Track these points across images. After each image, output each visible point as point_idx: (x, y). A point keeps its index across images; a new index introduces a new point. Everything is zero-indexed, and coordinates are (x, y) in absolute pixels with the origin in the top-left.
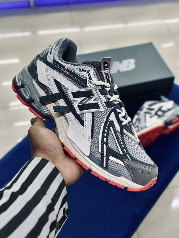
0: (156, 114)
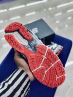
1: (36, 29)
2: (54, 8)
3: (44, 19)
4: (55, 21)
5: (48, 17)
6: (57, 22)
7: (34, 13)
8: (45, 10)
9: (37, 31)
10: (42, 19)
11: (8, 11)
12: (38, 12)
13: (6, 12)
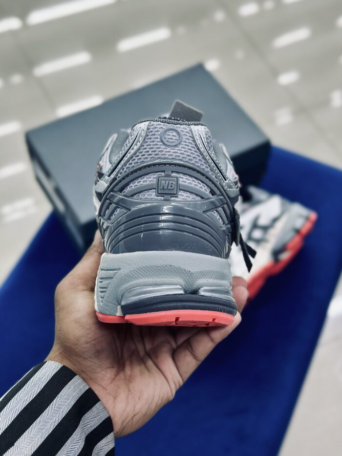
0: (250, 238)
2: (269, 5)
5: (240, 54)
7: (161, 34)
8: (220, 16)
10: (199, 69)
12: (181, 30)
13: (12, 33)
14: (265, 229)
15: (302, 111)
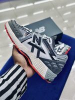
0: (58, 51)
1: (43, 27)
2: (63, 7)
3: (52, 18)
4: (64, 20)
5: (57, 16)
6: (66, 21)
7: (42, 12)
8: (53, 9)
9: (44, 30)
10: (50, 18)
11: (16, 9)
12: (46, 11)
13: (13, 10)
14: (61, 49)
15: (68, 28)
